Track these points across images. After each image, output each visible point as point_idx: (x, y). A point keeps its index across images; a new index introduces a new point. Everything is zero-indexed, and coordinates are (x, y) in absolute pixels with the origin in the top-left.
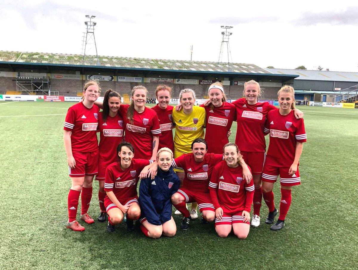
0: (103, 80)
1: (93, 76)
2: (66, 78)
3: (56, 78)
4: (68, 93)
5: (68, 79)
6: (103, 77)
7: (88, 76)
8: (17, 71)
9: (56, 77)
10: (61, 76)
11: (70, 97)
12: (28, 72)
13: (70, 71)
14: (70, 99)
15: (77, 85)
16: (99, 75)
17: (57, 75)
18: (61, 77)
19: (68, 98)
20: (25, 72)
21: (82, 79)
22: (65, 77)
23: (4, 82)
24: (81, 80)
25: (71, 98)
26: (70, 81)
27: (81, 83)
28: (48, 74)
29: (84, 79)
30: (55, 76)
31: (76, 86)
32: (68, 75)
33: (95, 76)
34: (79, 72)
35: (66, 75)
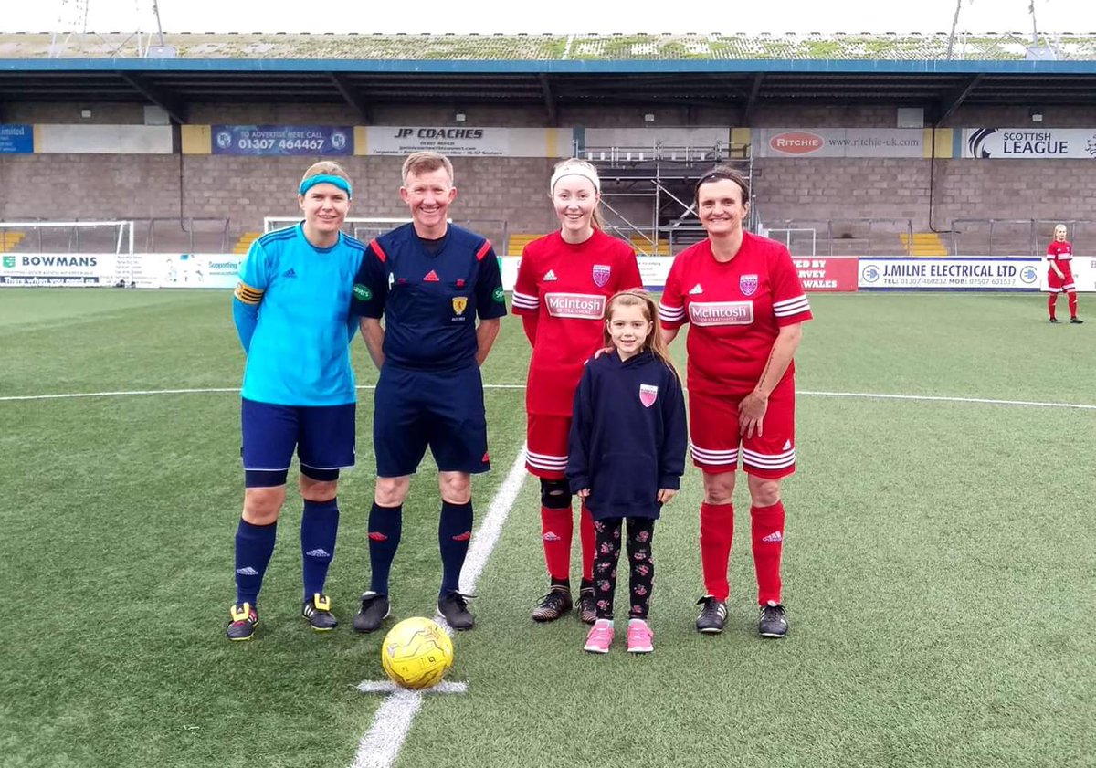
0: (1058, 155)
1: (1001, 132)
2: (837, 152)
3: (780, 153)
4: (847, 236)
5: (849, 154)
6: (1057, 135)
7: (972, 131)
8: (569, 124)
9: (781, 148)
10: (808, 138)
11: (890, 263)
12: (626, 126)
13: (865, 111)
14: (896, 278)
15: (901, 192)
16: (1038, 125)
17: (787, 137)
18: (812, 148)
19: (881, 272)
20: (611, 125)
21: (931, 156)
22: (832, 143)
23: (497, 184)
24: (926, 160)
25: (896, 270)
26: (860, 171)
27: (923, 179)
28: (735, 130)
29: (945, 151)
30: (774, 144)
31: (892, 198)
32: (854, 133)
33: (1010, 131)
34: (920, 112)
35: (839, 133)
